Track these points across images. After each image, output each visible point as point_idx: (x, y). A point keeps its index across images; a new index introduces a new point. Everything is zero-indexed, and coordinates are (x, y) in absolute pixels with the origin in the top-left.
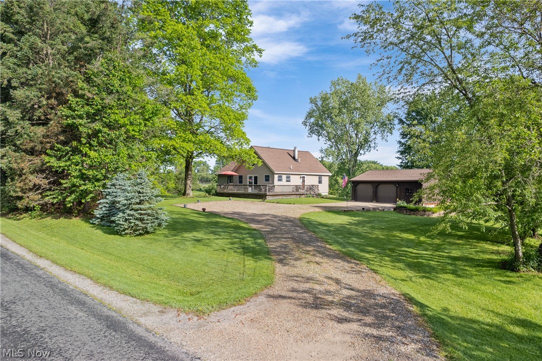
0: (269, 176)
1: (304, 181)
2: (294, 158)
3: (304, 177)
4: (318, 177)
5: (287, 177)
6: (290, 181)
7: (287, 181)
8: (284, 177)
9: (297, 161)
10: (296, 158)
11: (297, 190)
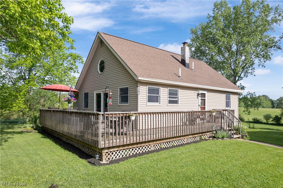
0: (127, 89)
1: (203, 102)
2: (183, 62)
3: (203, 95)
4: (224, 96)
5: (170, 94)
6: (176, 102)
7: (170, 102)
8: (164, 93)
9: (188, 67)
10: (187, 61)
11: (192, 122)
